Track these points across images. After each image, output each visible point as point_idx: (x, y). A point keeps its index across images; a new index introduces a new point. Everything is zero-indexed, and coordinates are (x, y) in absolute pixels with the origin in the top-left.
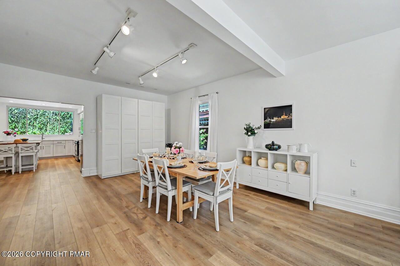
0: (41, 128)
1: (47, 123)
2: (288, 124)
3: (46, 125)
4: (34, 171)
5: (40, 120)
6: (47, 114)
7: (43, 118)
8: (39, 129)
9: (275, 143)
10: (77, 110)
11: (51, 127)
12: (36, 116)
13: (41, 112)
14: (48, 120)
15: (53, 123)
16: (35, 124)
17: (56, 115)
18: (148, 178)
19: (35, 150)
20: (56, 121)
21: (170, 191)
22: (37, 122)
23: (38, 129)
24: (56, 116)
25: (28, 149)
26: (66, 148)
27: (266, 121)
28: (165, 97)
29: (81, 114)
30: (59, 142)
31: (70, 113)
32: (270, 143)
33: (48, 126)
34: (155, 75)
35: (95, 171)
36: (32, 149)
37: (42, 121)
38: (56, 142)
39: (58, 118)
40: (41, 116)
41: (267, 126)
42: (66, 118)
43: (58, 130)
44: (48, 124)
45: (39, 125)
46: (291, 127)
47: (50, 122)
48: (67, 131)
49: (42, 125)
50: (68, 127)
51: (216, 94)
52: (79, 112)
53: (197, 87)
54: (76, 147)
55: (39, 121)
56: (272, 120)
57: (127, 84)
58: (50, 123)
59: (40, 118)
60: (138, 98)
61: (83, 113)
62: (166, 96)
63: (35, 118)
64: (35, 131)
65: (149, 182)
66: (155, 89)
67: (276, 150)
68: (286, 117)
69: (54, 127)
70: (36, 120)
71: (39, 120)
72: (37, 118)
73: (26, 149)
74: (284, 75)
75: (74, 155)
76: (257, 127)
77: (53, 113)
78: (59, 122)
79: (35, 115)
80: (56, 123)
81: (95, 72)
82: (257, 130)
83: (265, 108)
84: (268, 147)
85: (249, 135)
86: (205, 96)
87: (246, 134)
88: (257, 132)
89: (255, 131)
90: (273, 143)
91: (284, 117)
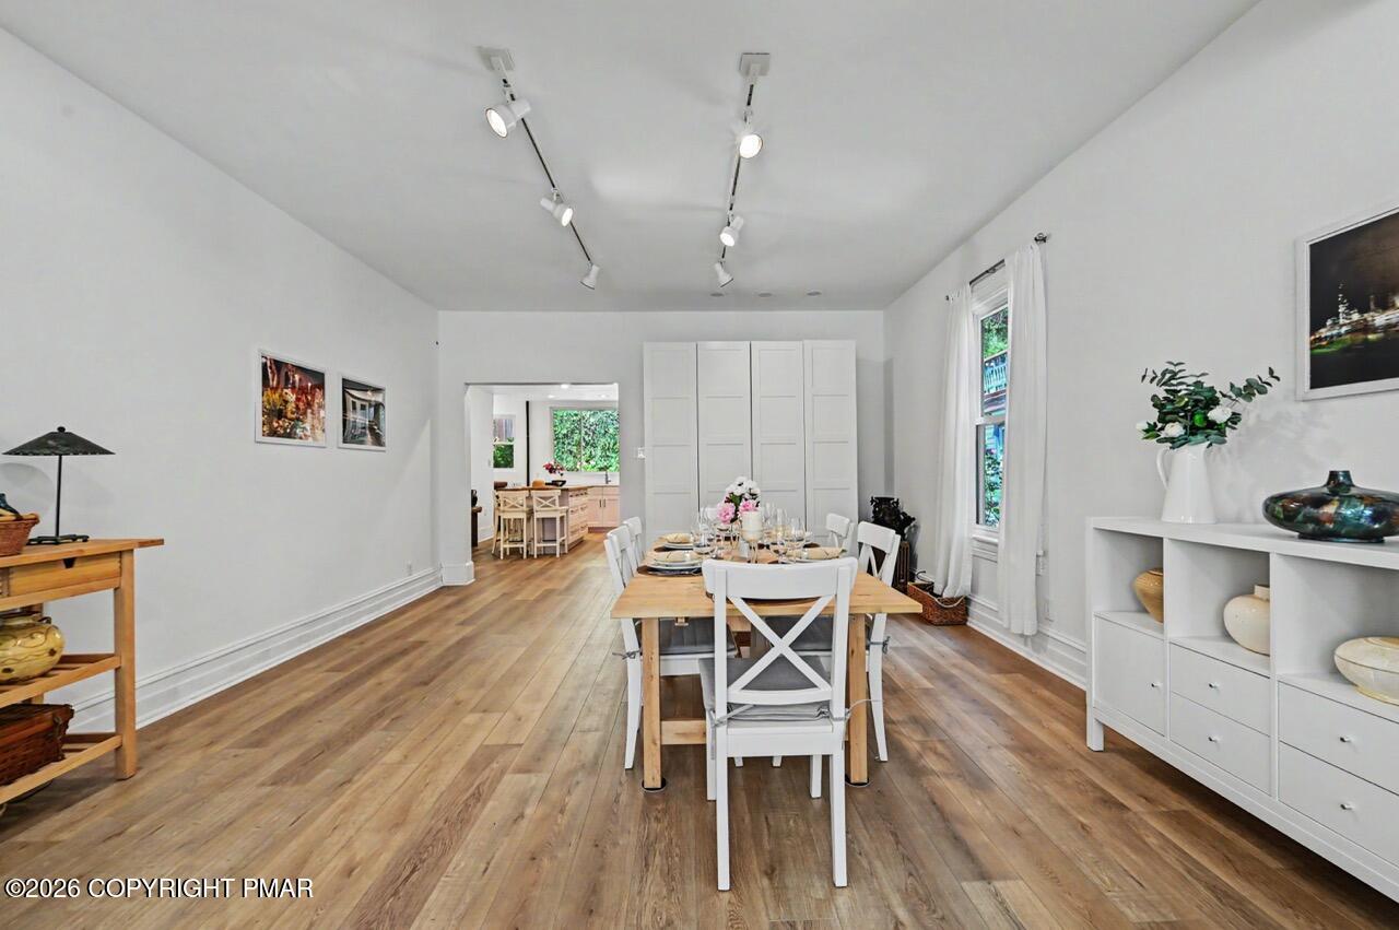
4: (558, 556)
19: (560, 506)
25: (547, 503)
34: (727, 238)
36: (553, 503)
56: (1379, 320)
60: (750, 337)
66: (810, 294)
73: (544, 503)
76: (1241, 384)
82: (1241, 405)
83: (1314, 248)
84: (1291, 513)
85: (1172, 440)
86: (993, 270)
87: (1152, 431)
88: (1235, 418)
89: (1218, 414)
90: (1341, 482)
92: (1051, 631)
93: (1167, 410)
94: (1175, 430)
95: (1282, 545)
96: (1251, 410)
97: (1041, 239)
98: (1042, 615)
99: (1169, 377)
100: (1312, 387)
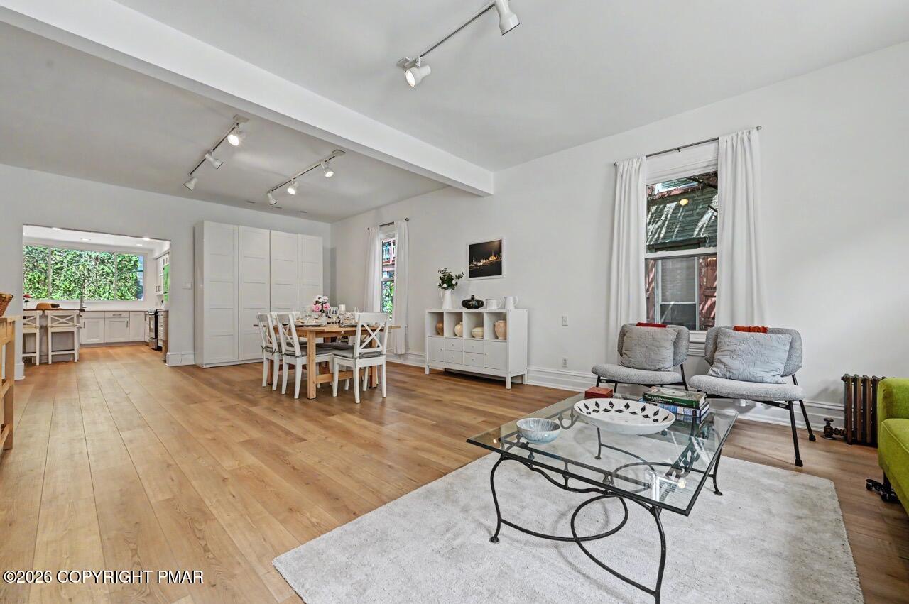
0: (70, 291)
1: (84, 280)
2: (496, 269)
3: (82, 285)
4: (76, 360)
5: (68, 272)
6: (82, 260)
7: (74, 270)
8: (65, 292)
9: (476, 298)
10: (152, 251)
11: (92, 288)
12: (59, 265)
13: (70, 257)
14: (86, 274)
15: (97, 281)
16: (57, 282)
17: (103, 262)
18: (272, 348)
20: (103, 275)
21: (298, 356)
22: (62, 278)
23: (62, 292)
24: (102, 266)
25: (64, 320)
26: (131, 325)
27: (471, 265)
28: (325, 226)
29: (161, 260)
30: (117, 314)
31: (134, 260)
32: (469, 298)
33: (86, 285)
34: (291, 191)
35: (192, 357)
36: (72, 320)
37: (71, 275)
38: (110, 315)
39: (106, 269)
40: (70, 264)
41: (474, 273)
42: (124, 270)
43: (107, 295)
44: (86, 281)
45: (67, 283)
46: (500, 274)
47: (91, 279)
48: (128, 298)
49: (73, 285)
50: (129, 290)
51: (406, 222)
52: (156, 254)
53: (377, 208)
54: (153, 323)
55: (65, 276)
56: (479, 264)
57: (250, 203)
58: (89, 280)
59: (69, 270)
60: (270, 228)
61: (167, 256)
62: (329, 224)
63: (57, 268)
64: (58, 296)
65: (273, 352)
67: (477, 308)
68: (495, 258)
69: (99, 288)
70: (58, 273)
71: (65, 273)
72: (61, 269)
73: (61, 320)
74: (492, 193)
75: (147, 339)
77: (97, 259)
78: (109, 278)
79: (57, 264)
80: (103, 281)
81: (191, 185)
82: (458, 281)
83: (470, 246)
84: (466, 304)
85: (444, 288)
86: (388, 224)
87: (440, 286)
88: (457, 283)
89: (454, 282)
90: (473, 298)
91: (492, 258)
92: (409, 352)
93: (443, 281)
94: (445, 286)
95: (465, 310)
96: (460, 282)
97: (407, 220)
98: (407, 348)
99: (444, 272)
100: (470, 277)
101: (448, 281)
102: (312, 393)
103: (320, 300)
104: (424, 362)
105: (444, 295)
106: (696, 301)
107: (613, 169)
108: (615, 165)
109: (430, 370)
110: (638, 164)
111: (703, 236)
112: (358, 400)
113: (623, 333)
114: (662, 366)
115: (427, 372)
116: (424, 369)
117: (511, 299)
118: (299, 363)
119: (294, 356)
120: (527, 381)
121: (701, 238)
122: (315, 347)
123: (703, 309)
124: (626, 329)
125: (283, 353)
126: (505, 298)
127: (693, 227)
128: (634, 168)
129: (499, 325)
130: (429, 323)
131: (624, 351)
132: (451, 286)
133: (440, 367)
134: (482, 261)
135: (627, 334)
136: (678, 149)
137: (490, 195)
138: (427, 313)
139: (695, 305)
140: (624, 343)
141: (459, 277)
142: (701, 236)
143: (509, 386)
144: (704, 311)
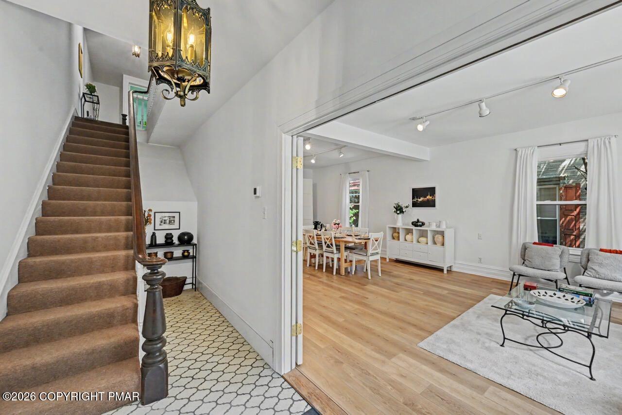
2: (431, 204)
9: (420, 220)
21: (335, 254)
27: (414, 200)
32: (416, 220)
41: (415, 205)
46: (434, 206)
51: (367, 173)
53: (347, 163)
65: (316, 250)
67: (421, 226)
68: (431, 197)
74: (429, 160)
83: (412, 189)
84: (414, 224)
85: (398, 213)
86: (355, 173)
87: (395, 212)
89: (404, 210)
90: (418, 220)
91: (429, 197)
93: (397, 209)
95: (414, 227)
96: (407, 210)
97: (368, 171)
99: (396, 204)
100: (413, 207)
101: (399, 209)
102: (343, 272)
103: (337, 222)
104: (386, 254)
105: (397, 217)
106: (557, 218)
107: (515, 151)
108: (516, 150)
109: (390, 259)
110: (532, 151)
111: (563, 176)
112: (370, 278)
113: (525, 248)
114: (552, 268)
115: (388, 260)
116: (386, 258)
117: (444, 222)
118: (336, 257)
119: (333, 253)
120: (454, 269)
121: (561, 177)
122: (344, 249)
123: (563, 223)
124: (527, 246)
125: (324, 250)
126: (440, 222)
127: (556, 169)
128: (529, 152)
129: (438, 237)
130: (389, 233)
131: (526, 258)
132: (402, 212)
133: (394, 257)
134: (421, 198)
135: (528, 249)
136: (560, 144)
137: (427, 161)
138: (387, 228)
139: (556, 220)
140: (524, 254)
141: (407, 207)
142: (562, 175)
143: (445, 272)
144: (564, 225)
